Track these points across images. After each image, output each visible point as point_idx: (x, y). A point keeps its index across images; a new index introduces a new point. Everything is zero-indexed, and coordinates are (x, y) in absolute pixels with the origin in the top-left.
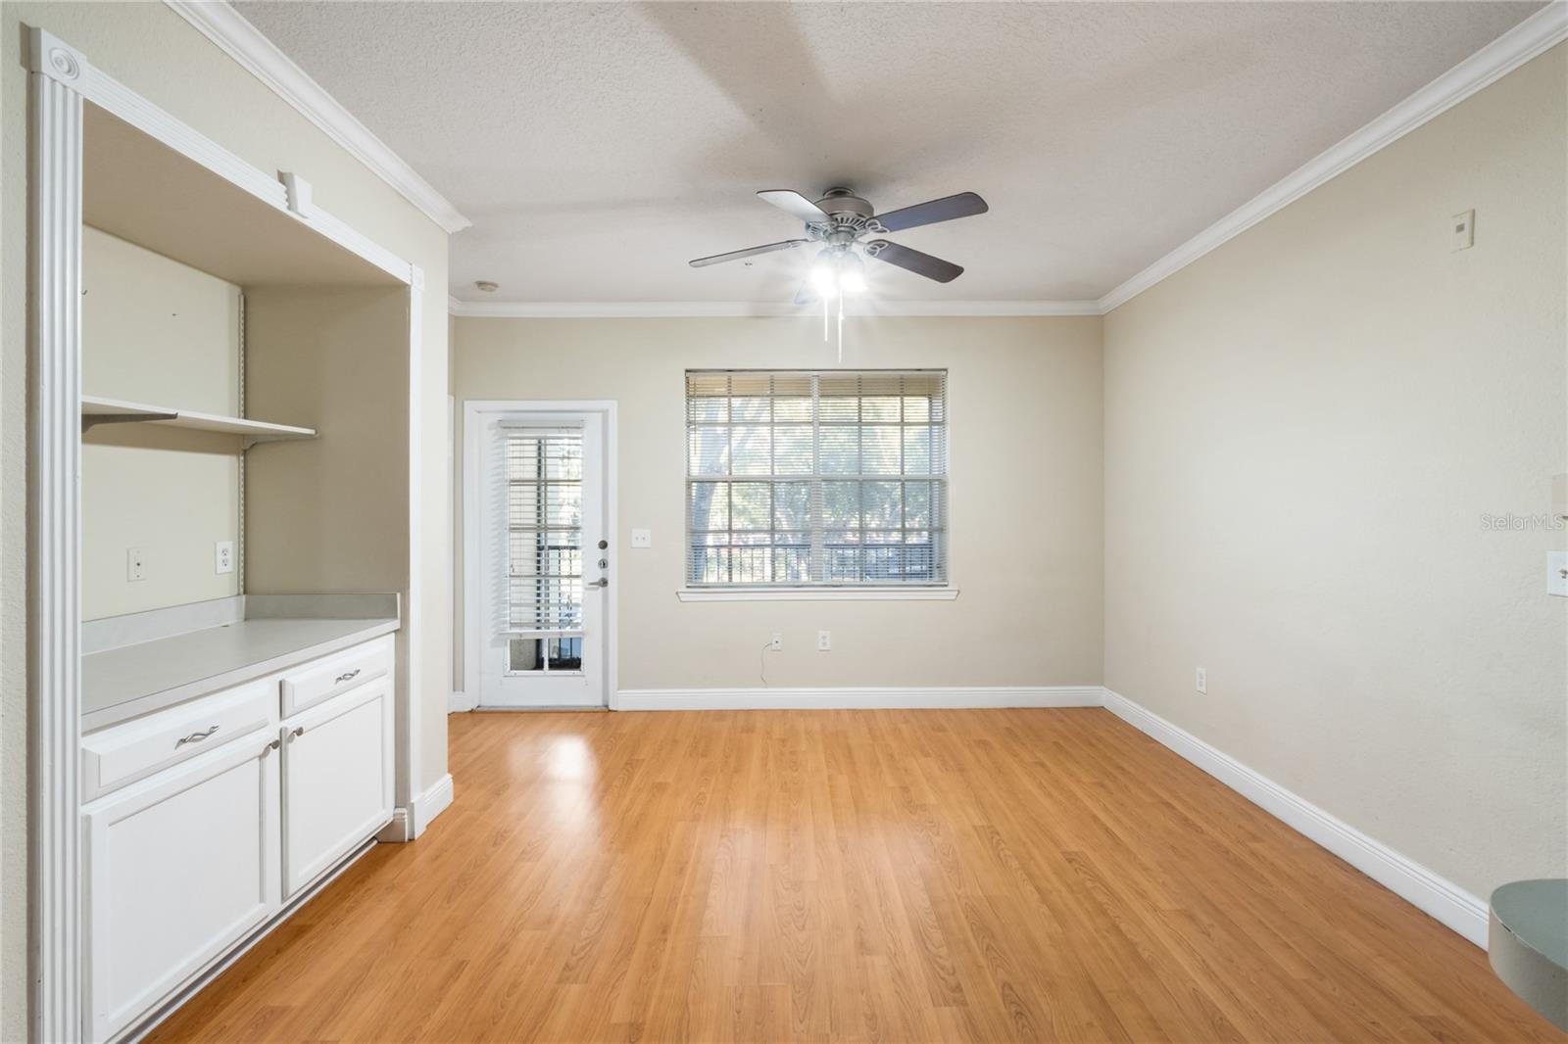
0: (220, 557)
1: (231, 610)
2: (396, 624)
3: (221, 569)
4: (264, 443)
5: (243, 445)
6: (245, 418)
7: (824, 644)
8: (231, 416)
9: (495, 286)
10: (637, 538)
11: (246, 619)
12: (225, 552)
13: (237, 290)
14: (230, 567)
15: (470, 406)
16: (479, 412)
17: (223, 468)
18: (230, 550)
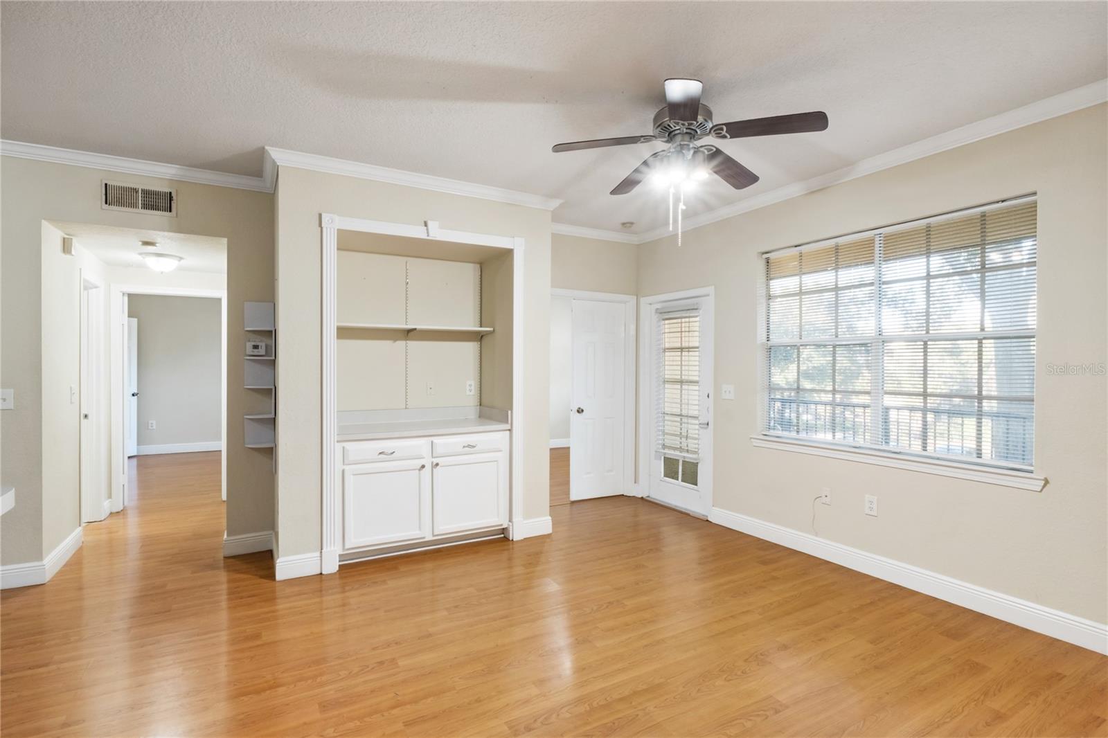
0: (468, 388)
1: (472, 413)
2: (508, 427)
3: (468, 393)
4: (487, 334)
5: (479, 337)
6: (481, 327)
7: (871, 509)
8: (475, 326)
9: (632, 223)
10: (725, 392)
11: (480, 417)
12: (470, 385)
13: (478, 266)
14: (472, 393)
15: (643, 300)
16: (650, 304)
17: (471, 348)
18: (473, 384)
